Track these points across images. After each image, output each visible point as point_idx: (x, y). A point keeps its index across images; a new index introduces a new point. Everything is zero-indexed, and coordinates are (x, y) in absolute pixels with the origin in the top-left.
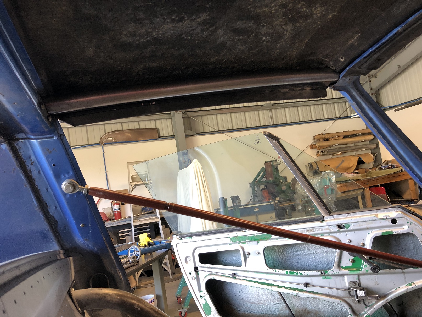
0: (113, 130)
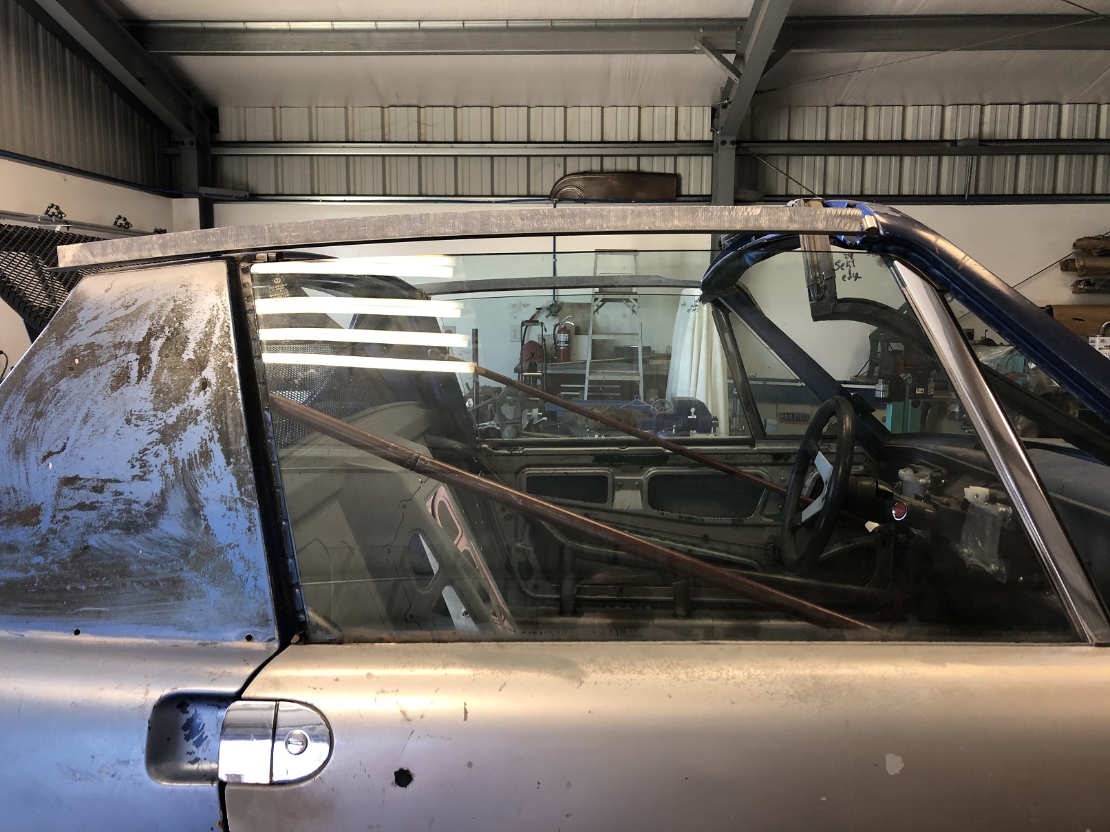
0: (582, 170)
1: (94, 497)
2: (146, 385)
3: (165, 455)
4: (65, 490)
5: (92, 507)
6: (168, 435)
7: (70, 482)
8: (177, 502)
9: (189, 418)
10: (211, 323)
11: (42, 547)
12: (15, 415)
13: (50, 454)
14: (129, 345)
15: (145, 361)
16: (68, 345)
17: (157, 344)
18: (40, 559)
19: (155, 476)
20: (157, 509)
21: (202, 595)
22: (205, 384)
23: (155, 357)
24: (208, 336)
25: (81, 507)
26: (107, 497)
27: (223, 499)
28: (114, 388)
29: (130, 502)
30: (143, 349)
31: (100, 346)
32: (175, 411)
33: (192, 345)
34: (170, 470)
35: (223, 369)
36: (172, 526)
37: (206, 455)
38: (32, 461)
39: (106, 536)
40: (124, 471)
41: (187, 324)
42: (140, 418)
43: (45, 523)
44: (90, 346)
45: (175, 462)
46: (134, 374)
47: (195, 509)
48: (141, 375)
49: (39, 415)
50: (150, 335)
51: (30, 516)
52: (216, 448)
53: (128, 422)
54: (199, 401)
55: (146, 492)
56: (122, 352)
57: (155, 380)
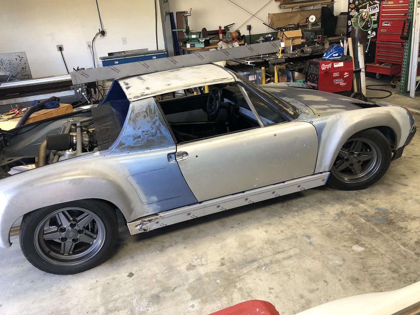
1: (147, 133)
2: (149, 117)
3: (155, 126)
4: (143, 133)
5: (147, 134)
6: (154, 123)
7: (143, 131)
8: (158, 132)
9: (156, 120)
10: (154, 107)
11: (142, 141)
12: (132, 124)
13: (139, 128)
14: (144, 111)
15: (147, 114)
16: (135, 113)
17: (148, 111)
18: (143, 142)
19: (154, 129)
20: (156, 133)
21: (165, 142)
22: (157, 116)
23: (148, 113)
24: (155, 109)
25: (146, 134)
26: (149, 133)
27: (164, 130)
28: (144, 118)
29: (152, 133)
30: (146, 112)
31: (140, 112)
32: (154, 120)
33: (153, 110)
34: (156, 128)
35: (158, 113)
36: (158, 135)
37: (160, 125)
38: (137, 130)
39: (150, 138)
40: (150, 129)
41: (151, 107)
42: (149, 121)
43: (142, 137)
44: (138, 113)
45: (156, 126)
46: (146, 116)
47: (161, 132)
48: (148, 116)
49: (135, 123)
50: (146, 110)
51: (139, 137)
52: (161, 124)
53: (148, 122)
54: (157, 118)
55: (154, 131)
56: (143, 113)
57: (150, 116)
